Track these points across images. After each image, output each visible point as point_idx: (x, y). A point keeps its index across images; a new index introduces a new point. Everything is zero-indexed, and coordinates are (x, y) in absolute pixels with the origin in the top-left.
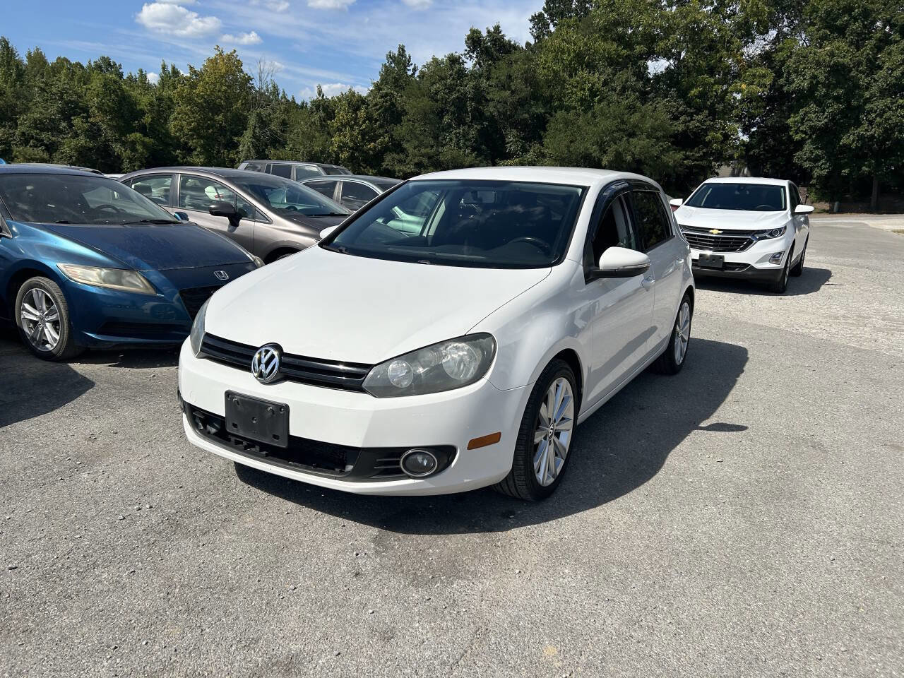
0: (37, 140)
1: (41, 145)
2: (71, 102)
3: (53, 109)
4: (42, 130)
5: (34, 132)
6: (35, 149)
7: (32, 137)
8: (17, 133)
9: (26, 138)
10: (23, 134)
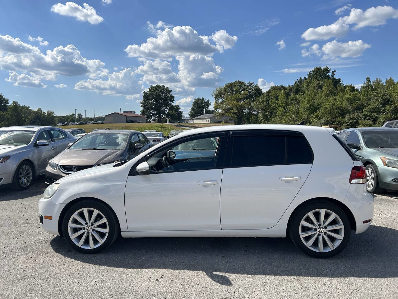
0: (370, 117)
1: (371, 119)
2: (387, 99)
3: (378, 103)
4: (372, 112)
5: (369, 114)
6: (368, 121)
7: (368, 116)
8: (362, 114)
9: (365, 117)
10: (364, 115)
